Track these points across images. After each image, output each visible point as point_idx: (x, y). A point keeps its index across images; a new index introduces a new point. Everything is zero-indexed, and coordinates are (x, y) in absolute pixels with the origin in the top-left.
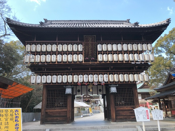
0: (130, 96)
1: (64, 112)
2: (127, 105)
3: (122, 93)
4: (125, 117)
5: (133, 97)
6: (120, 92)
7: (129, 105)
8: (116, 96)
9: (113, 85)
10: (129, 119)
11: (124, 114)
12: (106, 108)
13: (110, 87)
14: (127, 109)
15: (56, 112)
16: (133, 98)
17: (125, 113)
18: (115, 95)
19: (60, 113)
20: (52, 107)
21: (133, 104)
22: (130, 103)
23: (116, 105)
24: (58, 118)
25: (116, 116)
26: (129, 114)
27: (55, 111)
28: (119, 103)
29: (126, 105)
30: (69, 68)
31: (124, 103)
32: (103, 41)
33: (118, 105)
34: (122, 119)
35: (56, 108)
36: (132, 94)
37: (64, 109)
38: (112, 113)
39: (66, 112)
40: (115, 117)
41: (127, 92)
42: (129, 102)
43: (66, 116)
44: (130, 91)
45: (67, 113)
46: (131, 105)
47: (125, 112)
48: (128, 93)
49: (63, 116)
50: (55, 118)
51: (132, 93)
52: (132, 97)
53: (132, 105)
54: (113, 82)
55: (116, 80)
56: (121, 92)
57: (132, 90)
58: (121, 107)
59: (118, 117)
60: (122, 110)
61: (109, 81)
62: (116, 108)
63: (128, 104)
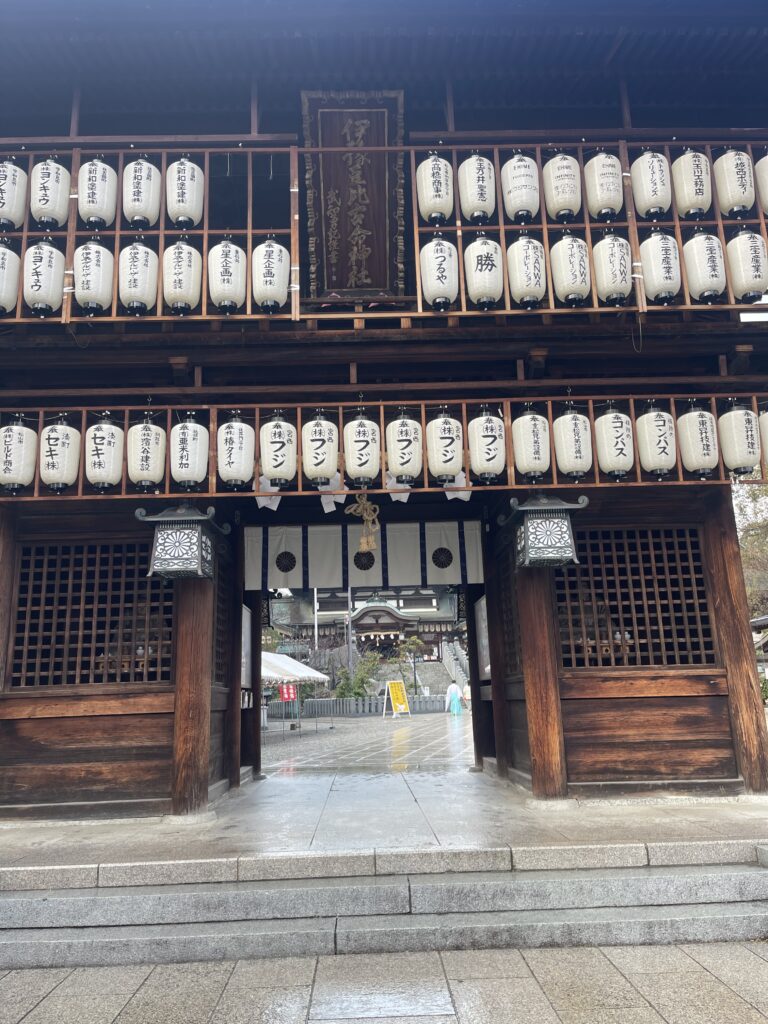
0: (682, 589)
1: (148, 721)
2: (658, 661)
3: (616, 566)
4: (641, 755)
5: (702, 595)
6: (596, 560)
7: (671, 660)
8: (567, 592)
9: (544, 504)
10: (675, 774)
11: (633, 735)
12: (487, 683)
13: (520, 518)
14: (653, 691)
15: (87, 722)
16: (703, 607)
17: (641, 725)
18: (560, 585)
19: (115, 724)
20: (57, 681)
21: (703, 652)
22: (682, 646)
23: (567, 662)
24: (105, 769)
25: (569, 747)
26: (668, 734)
27: (82, 709)
28: (594, 649)
29: (645, 661)
30: (179, 361)
31: (632, 648)
32: (462, 134)
33: (580, 662)
34: (615, 771)
35: (84, 690)
36: (693, 577)
37: (147, 700)
38: (532, 727)
39: (165, 721)
40: (556, 758)
41: (659, 559)
42: (676, 640)
43: (167, 752)
44: (677, 552)
45: (171, 729)
46: (684, 660)
47: (642, 715)
48: (660, 571)
49: (143, 754)
50: (78, 769)
51: (691, 564)
52: (696, 601)
53: (697, 659)
54: (546, 476)
55: (572, 460)
56: (609, 560)
57: (695, 545)
58: (606, 679)
59: (588, 759)
60: (616, 704)
61: (511, 471)
62: (570, 688)
63: (664, 653)
